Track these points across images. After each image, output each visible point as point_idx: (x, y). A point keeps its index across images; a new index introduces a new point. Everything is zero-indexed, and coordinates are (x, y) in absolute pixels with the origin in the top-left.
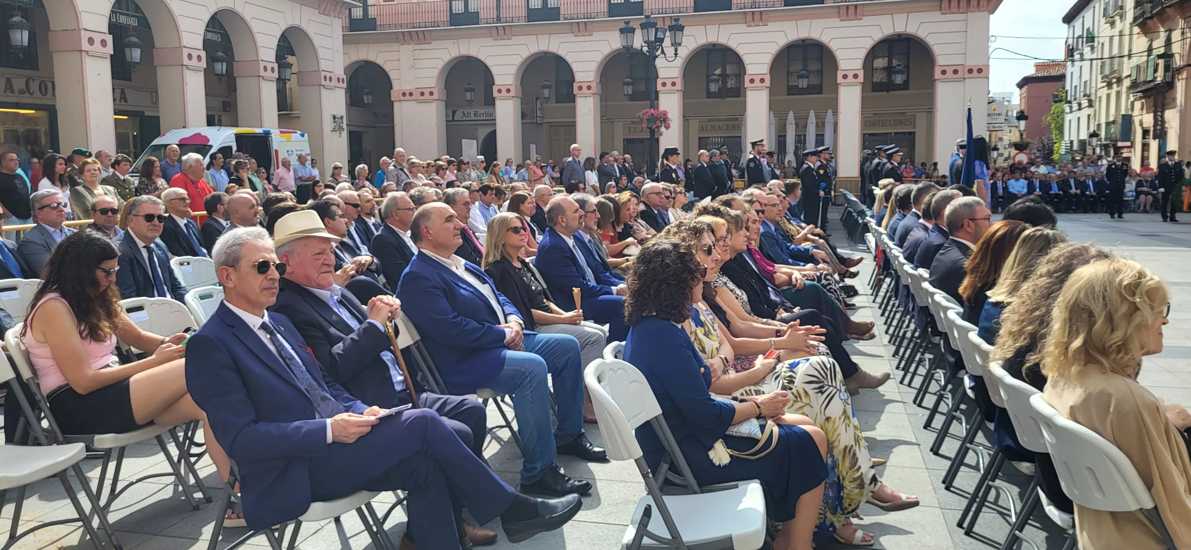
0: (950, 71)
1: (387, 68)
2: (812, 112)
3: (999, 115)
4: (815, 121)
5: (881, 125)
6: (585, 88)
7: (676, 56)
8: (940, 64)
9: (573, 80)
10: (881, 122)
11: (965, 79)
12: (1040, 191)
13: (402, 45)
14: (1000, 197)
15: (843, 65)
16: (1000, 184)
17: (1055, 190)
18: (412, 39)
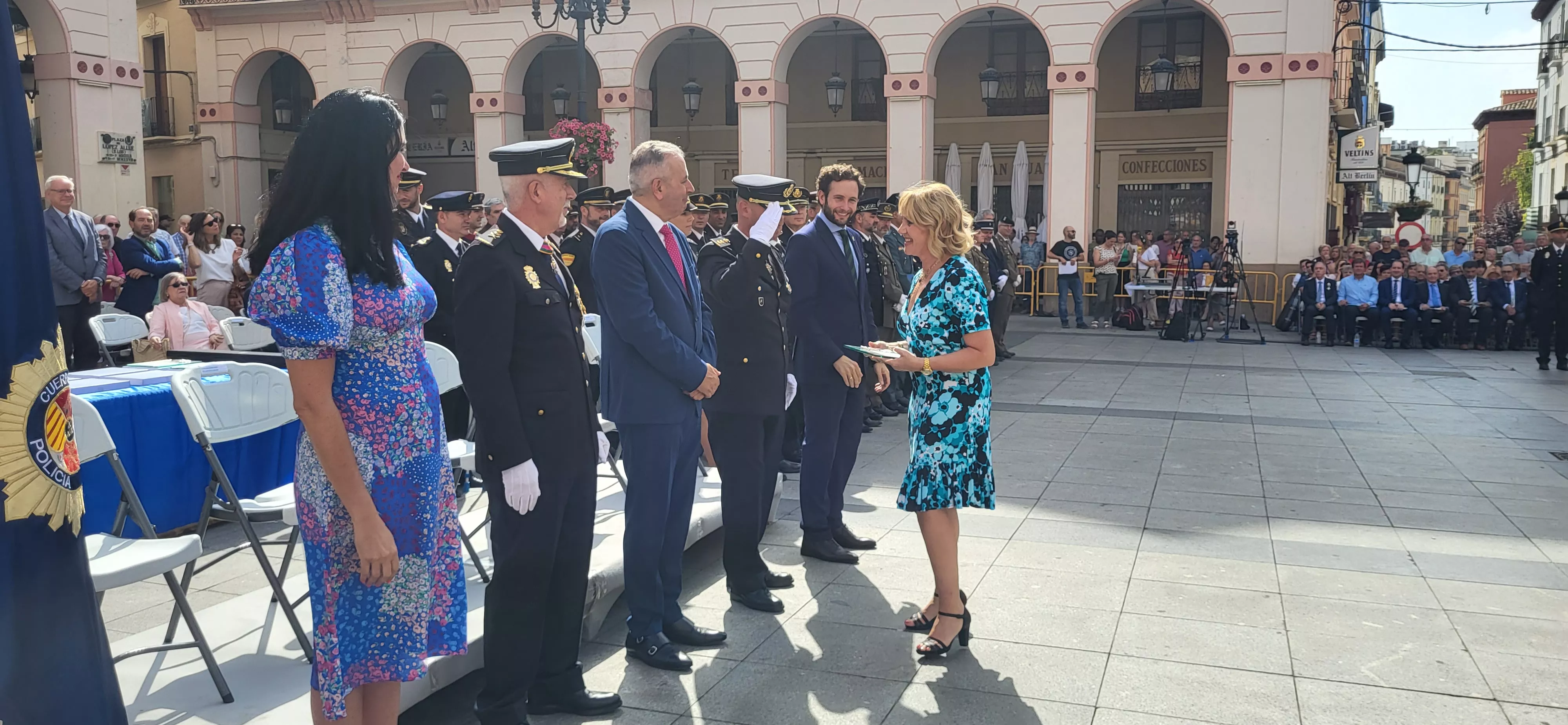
0: (1255, 65)
1: (307, 62)
2: (1022, 143)
3: (1367, 153)
4: (1026, 161)
5: (1150, 170)
6: (616, 97)
7: (626, 14)
8: (1237, 53)
9: (598, 83)
10: (1151, 164)
11: (1283, 80)
12: (1403, 302)
13: (328, 23)
14: (1321, 313)
15: (1059, 56)
16: (1320, 284)
17: (1434, 300)
18: (342, 14)
